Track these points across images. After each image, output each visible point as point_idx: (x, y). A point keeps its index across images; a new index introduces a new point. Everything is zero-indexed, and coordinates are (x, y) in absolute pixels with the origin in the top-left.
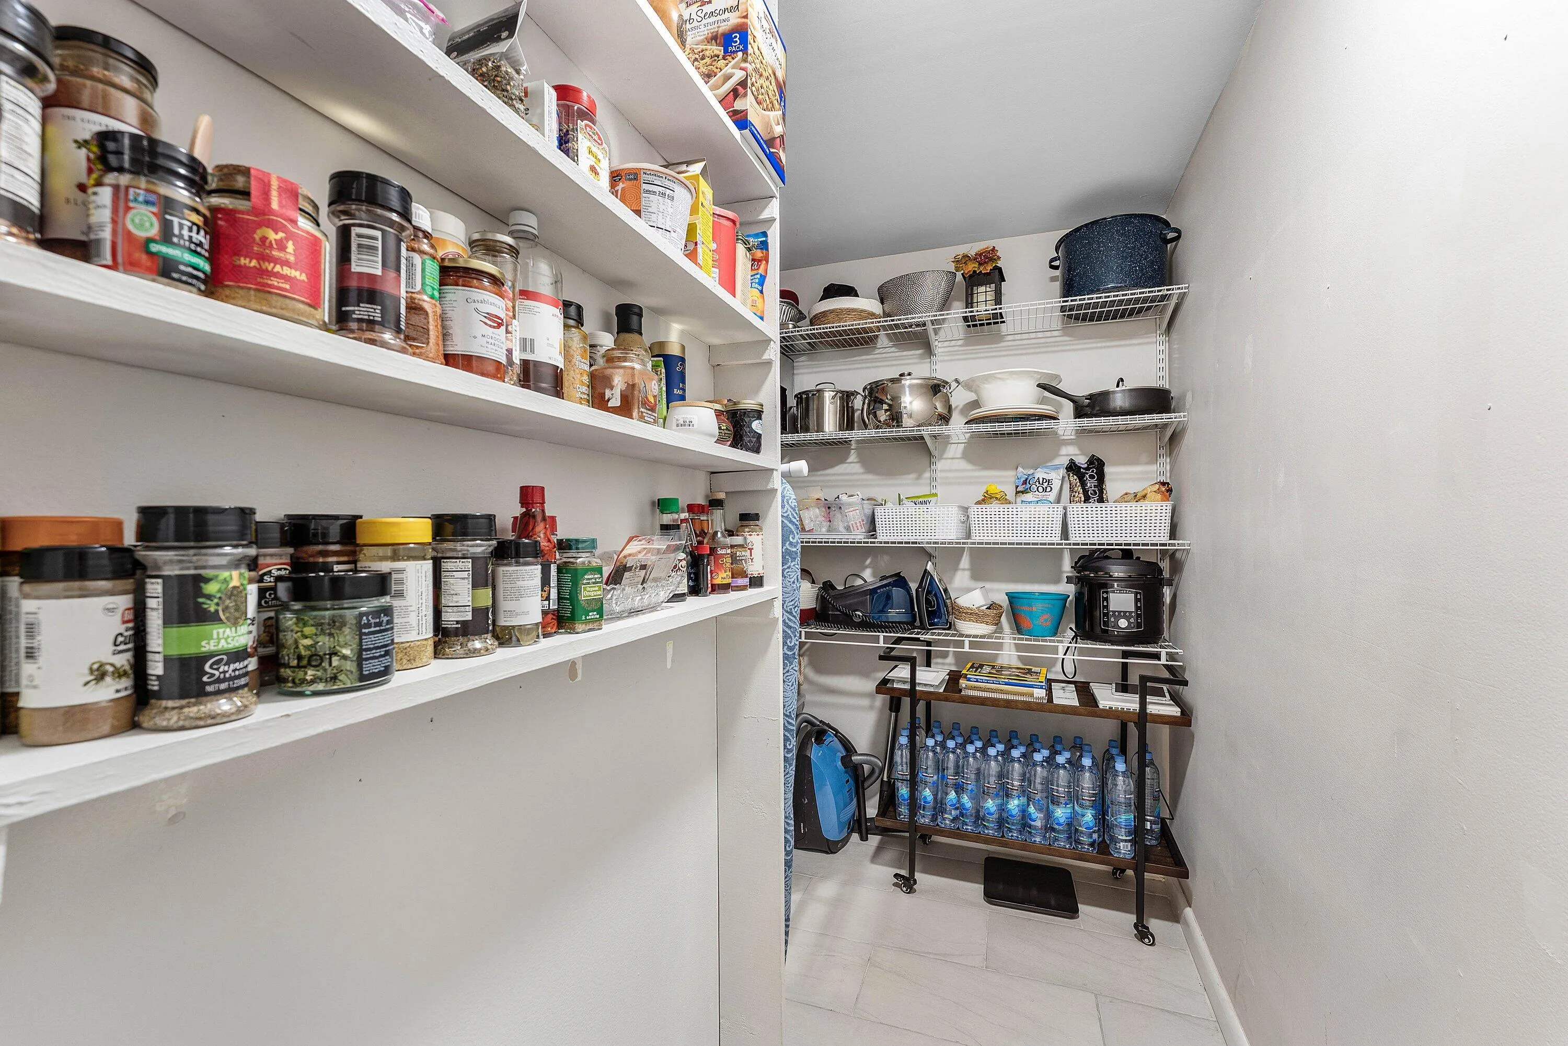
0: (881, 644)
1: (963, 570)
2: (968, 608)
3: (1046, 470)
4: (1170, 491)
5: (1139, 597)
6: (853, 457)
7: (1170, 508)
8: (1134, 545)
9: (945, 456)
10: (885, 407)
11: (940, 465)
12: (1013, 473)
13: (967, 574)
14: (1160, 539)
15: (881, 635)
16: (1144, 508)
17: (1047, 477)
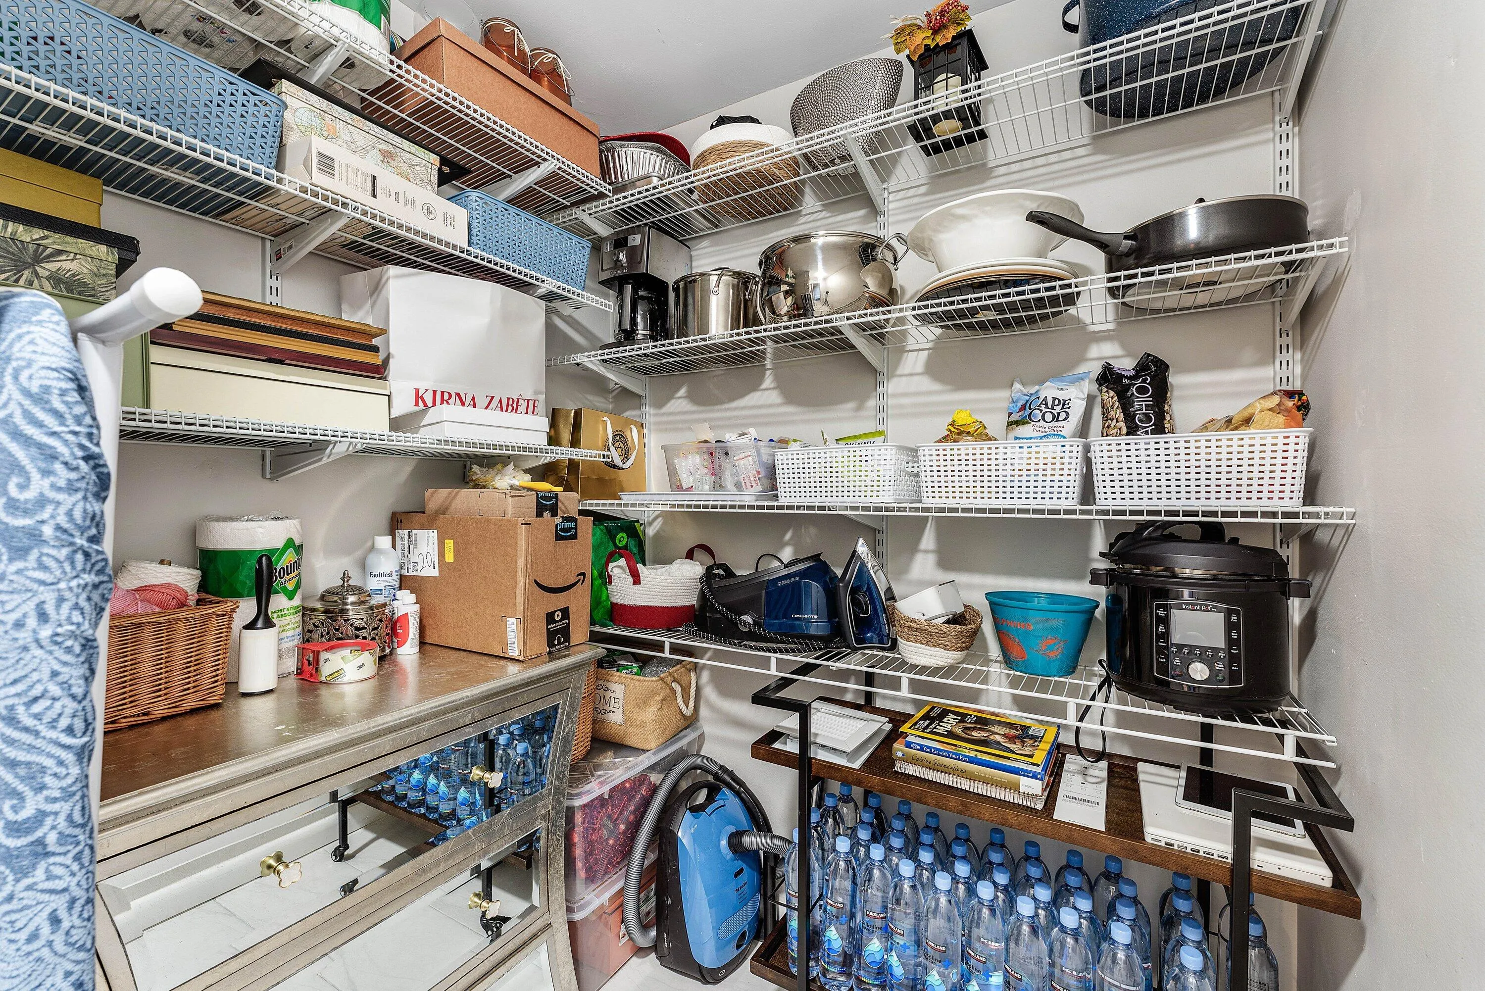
0: (773, 671)
1: (926, 551)
2: (912, 620)
3: (1060, 384)
4: (1304, 407)
5: (1234, 619)
6: (768, 381)
7: (1304, 441)
8: (1225, 514)
9: (899, 372)
10: (784, 288)
11: (892, 386)
12: (1004, 394)
13: (931, 559)
14: (1281, 503)
15: (773, 657)
16: (1246, 442)
17: (1061, 395)
